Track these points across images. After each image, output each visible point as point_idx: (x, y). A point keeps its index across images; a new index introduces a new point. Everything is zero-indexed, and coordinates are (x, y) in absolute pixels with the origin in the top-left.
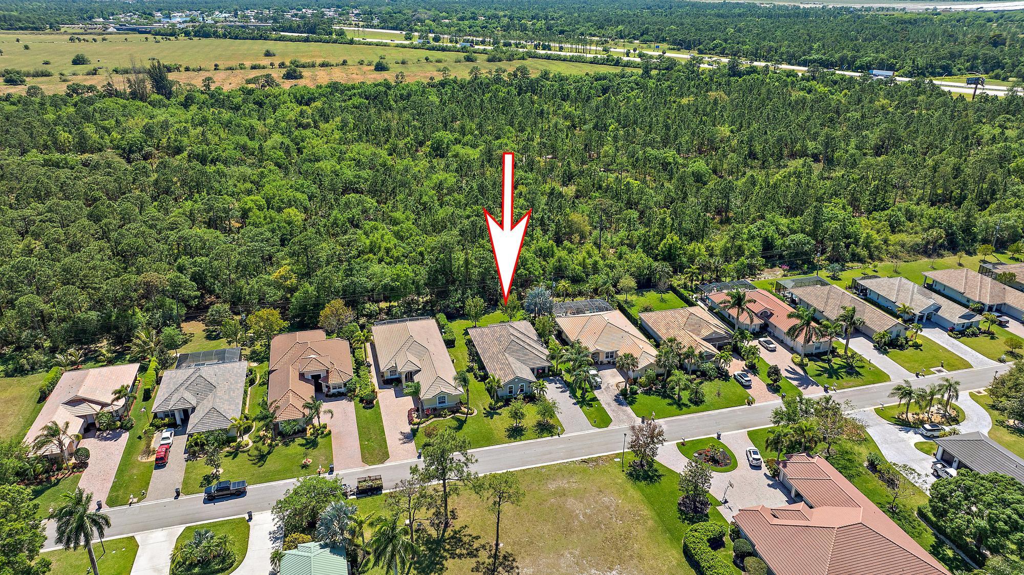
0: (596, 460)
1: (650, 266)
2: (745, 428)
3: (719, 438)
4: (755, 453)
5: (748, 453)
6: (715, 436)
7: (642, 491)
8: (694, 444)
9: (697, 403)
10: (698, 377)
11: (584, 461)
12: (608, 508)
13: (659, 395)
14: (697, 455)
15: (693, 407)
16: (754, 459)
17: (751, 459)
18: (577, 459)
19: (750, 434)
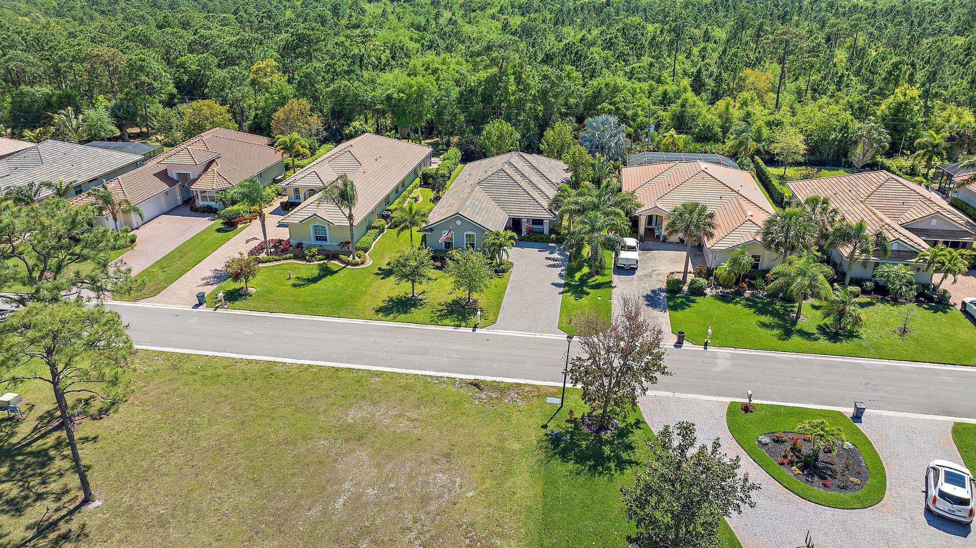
0: (502, 389)
1: (845, 128)
2: (949, 414)
3: (857, 417)
4: (954, 479)
5: (931, 475)
6: (849, 411)
7: (550, 482)
8: (778, 414)
9: (834, 336)
10: (864, 292)
11: (476, 384)
12: (425, 500)
13: (750, 307)
14: (766, 440)
15: (823, 342)
16: (943, 495)
17: (933, 492)
18: (464, 377)
19: (959, 431)
